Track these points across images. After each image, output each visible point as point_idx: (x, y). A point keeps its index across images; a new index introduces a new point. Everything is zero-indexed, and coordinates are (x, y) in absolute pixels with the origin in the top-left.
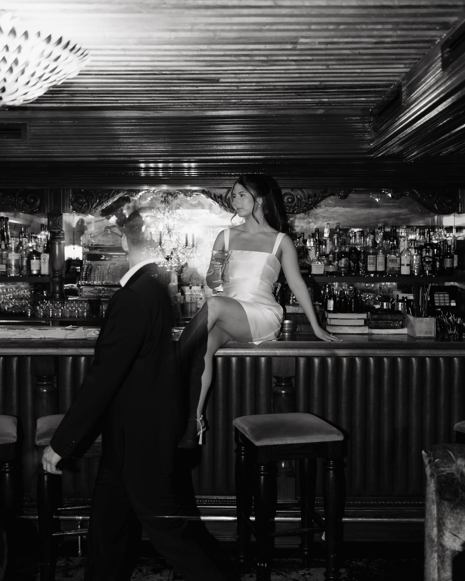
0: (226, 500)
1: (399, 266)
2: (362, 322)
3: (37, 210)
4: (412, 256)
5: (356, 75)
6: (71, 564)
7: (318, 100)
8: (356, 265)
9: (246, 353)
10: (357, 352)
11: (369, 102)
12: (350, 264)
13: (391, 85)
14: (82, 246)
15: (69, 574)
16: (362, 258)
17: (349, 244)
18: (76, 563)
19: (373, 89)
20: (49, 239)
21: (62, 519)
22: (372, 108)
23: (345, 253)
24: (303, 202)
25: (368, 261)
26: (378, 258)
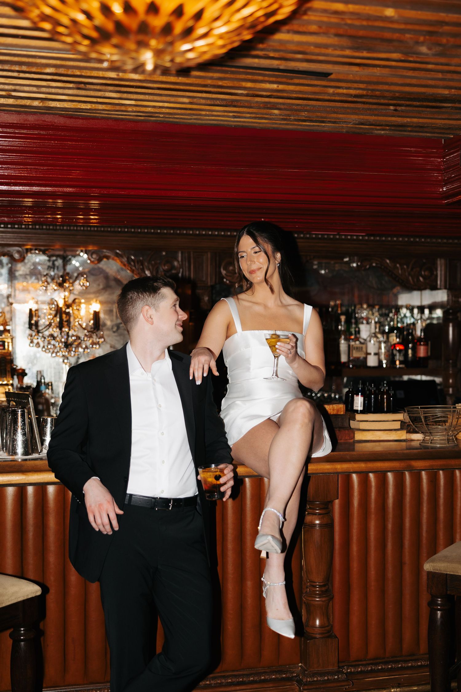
1: (364, 356)
2: (398, 425)
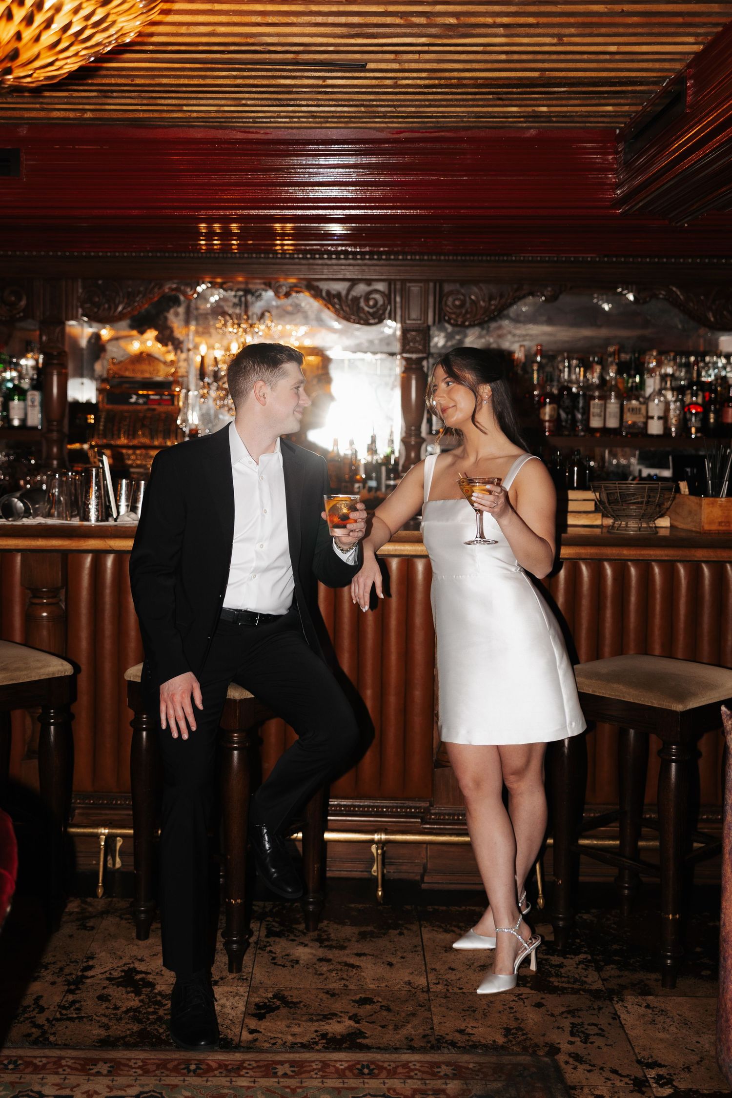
0: (355, 806)
1: (643, 420)
2: (591, 506)
3: (22, 314)
4: (667, 404)
5: (607, 57)
6: (90, 909)
7: (530, 109)
8: (570, 416)
9: (396, 550)
10: (589, 551)
11: (619, 116)
12: (559, 415)
13: (664, 78)
14: (96, 380)
15: (88, 925)
16: (581, 405)
17: (559, 380)
18: (99, 908)
19: (629, 88)
20: (40, 365)
21: (73, 832)
22: (620, 128)
23: (551, 395)
24: (481, 307)
25: (592, 410)
26: (608, 405)
